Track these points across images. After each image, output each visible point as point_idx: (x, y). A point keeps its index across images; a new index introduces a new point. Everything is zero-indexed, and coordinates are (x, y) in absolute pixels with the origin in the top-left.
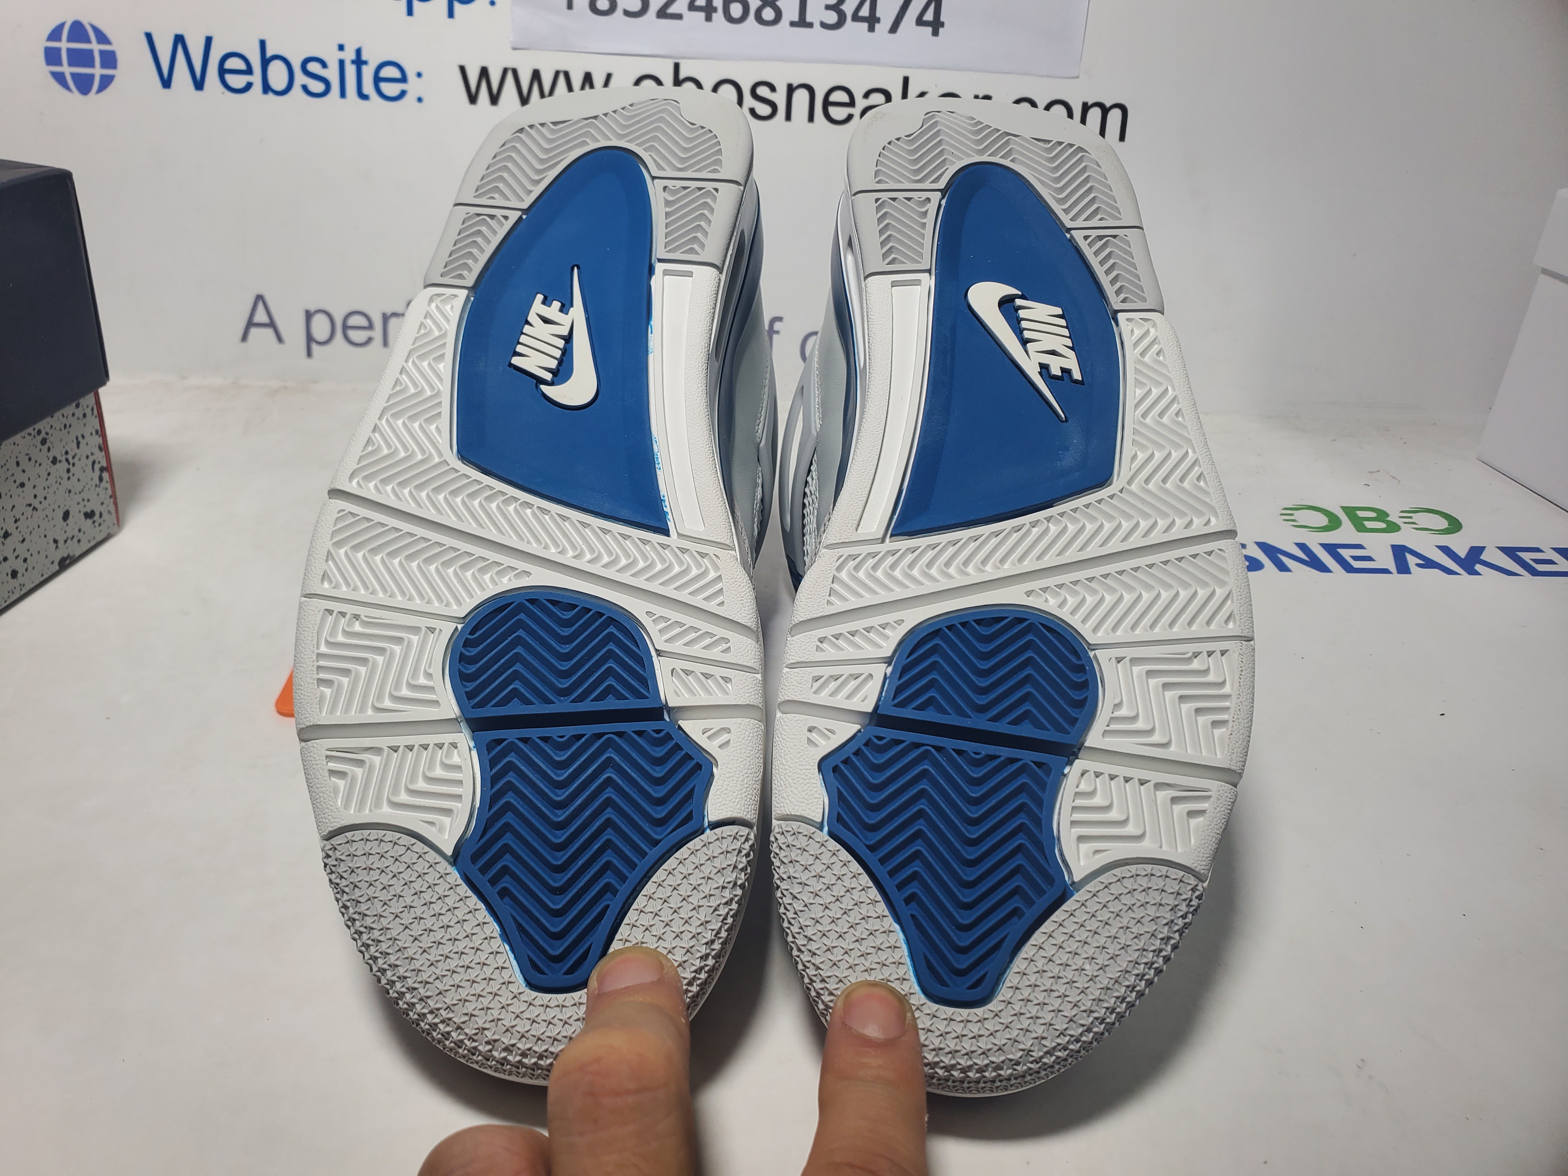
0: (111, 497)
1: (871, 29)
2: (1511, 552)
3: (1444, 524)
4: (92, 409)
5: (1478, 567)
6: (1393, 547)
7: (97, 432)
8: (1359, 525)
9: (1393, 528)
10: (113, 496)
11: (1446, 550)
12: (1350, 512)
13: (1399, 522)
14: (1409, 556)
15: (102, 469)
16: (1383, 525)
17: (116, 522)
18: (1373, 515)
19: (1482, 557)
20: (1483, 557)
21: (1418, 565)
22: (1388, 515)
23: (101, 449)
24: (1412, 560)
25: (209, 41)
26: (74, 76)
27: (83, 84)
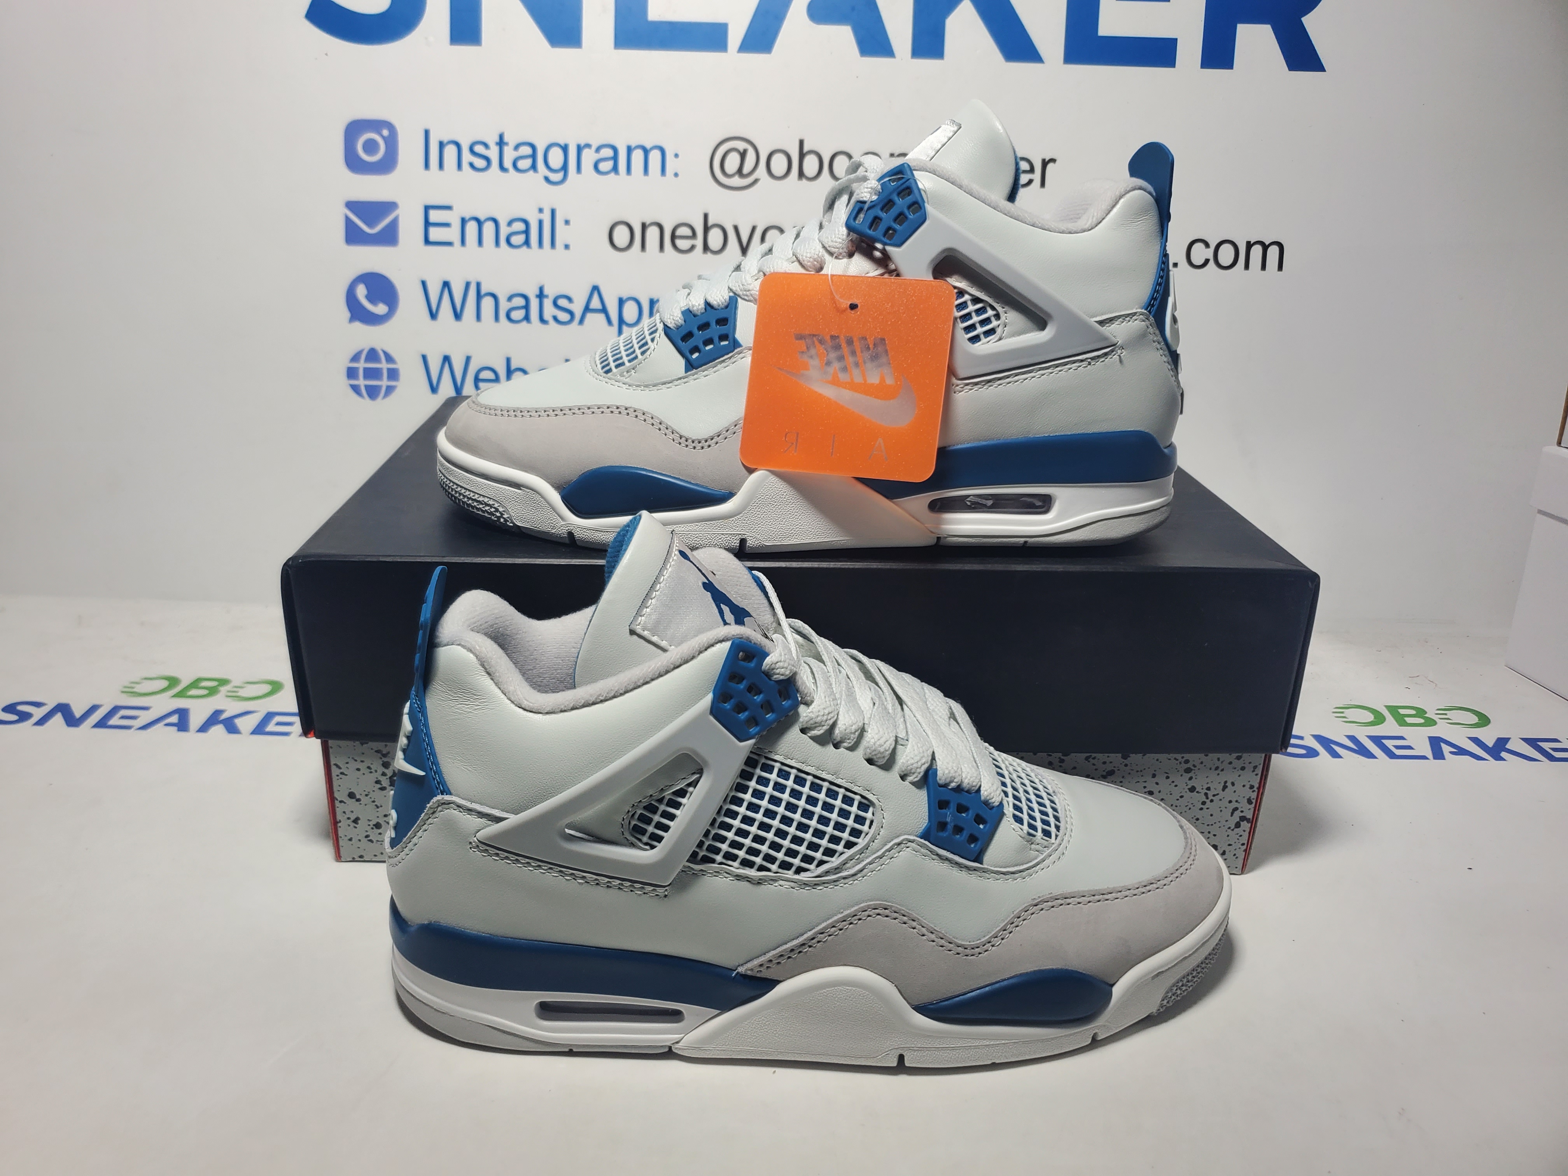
2: (1532, 742)
3: (1475, 719)
5: (1504, 754)
6: (1430, 738)
8: (1401, 721)
9: (1430, 722)
11: (1476, 741)
12: (1393, 710)
13: (1436, 718)
14: (1443, 745)
16: (1421, 721)
18: (1413, 712)
19: (1507, 747)
21: (1451, 752)
22: (1426, 713)
24: (1446, 749)
25: (468, 359)
26: (366, 387)
27: (373, 393)
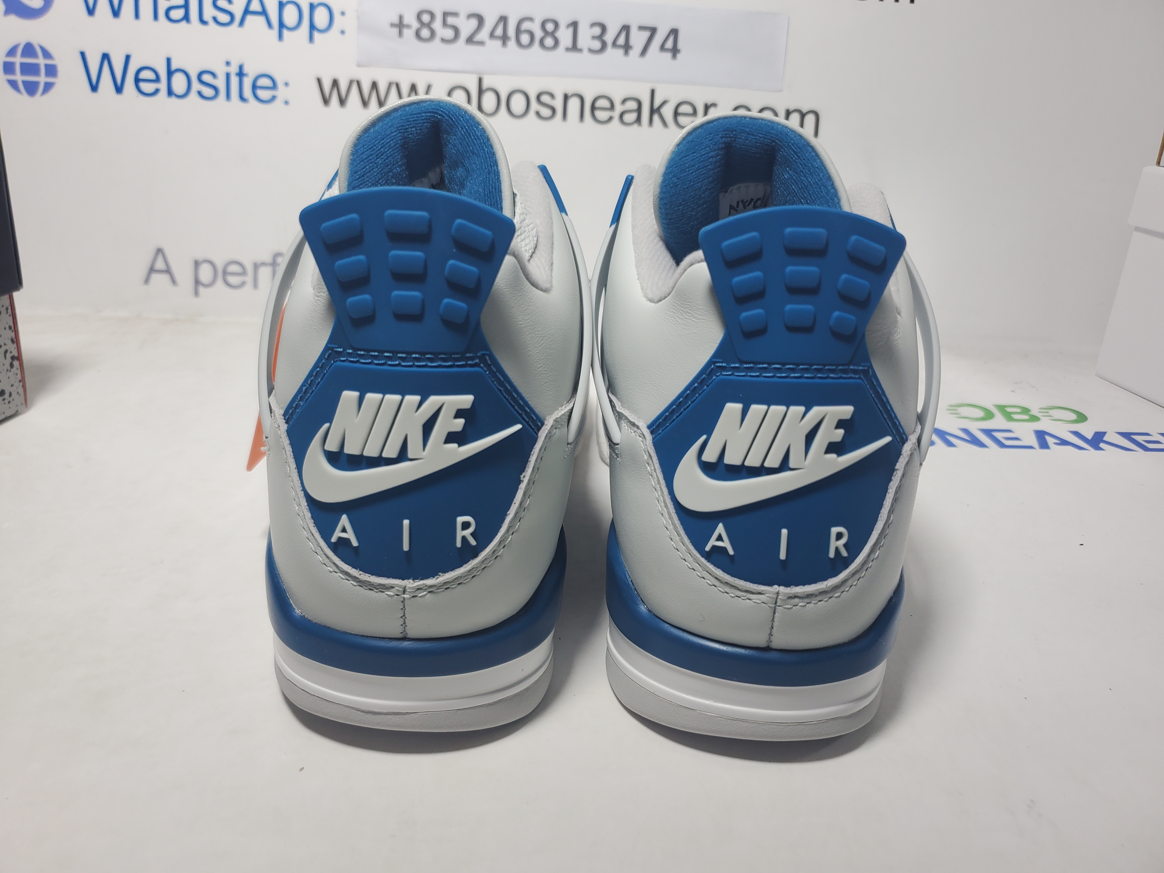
0: (20, 381)
1: (626, 53)
2: (1127, 435)
3: (1074, 417)
4: (7, 309)
5: (1102, 445)
6: (1035, 431)
7: (10, 328)
8: (1009, 417)
9: (1034, 419)
10: (22, 380)
11: (1076, 434)
12: (1002, 408)
13: (1039, 415)
14: (1047, 437)
15: (13, 358)
16: (1026, 417)
17: (24, 402)
18: (1019, 410)
20: (1105, 438)
21: (1055, 443)
23: (13, 341)
24: (1050, 440)
25: (128, 58)
26: (24, 83)
27: (31, 89)
